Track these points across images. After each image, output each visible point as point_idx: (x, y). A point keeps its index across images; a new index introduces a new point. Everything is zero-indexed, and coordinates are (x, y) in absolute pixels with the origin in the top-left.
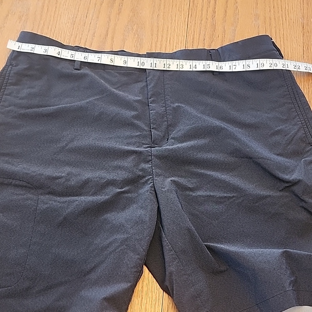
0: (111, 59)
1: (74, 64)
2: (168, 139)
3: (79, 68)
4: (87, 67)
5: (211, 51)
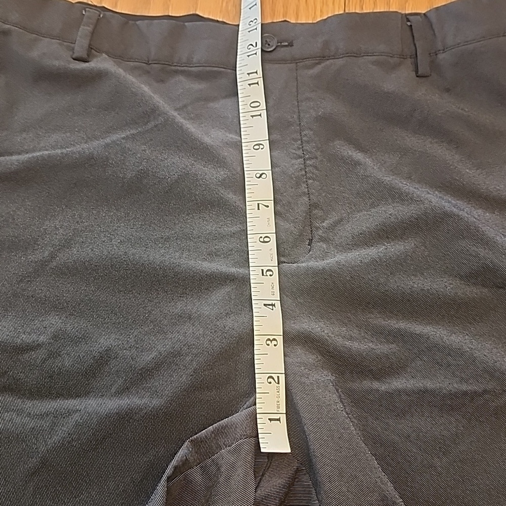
0: (259, 178)
1: (73, 45)
2: (311, 240)
3: (85, 56)
4: (107, 53)
5: (411, 18)
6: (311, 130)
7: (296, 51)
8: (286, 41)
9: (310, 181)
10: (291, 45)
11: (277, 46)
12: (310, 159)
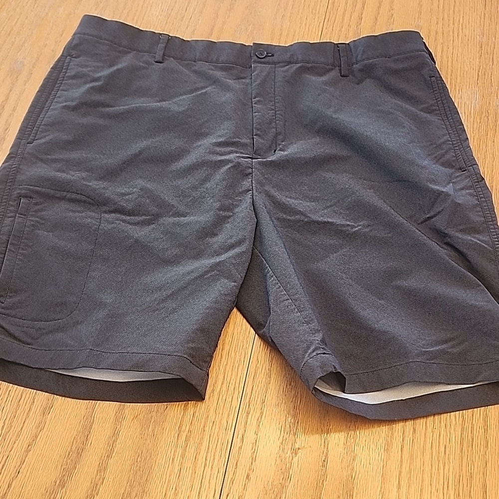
1: (154, 55)
2: (275, 151)
3: (161, 60)
4: (173, 57)
5: (339, 45)
6: (280, 96)
7: (275, 58)
8: (270, 53)
9: (278, 122)
10: (273, 55)
11: (266, 56)
12: (278, 111)
